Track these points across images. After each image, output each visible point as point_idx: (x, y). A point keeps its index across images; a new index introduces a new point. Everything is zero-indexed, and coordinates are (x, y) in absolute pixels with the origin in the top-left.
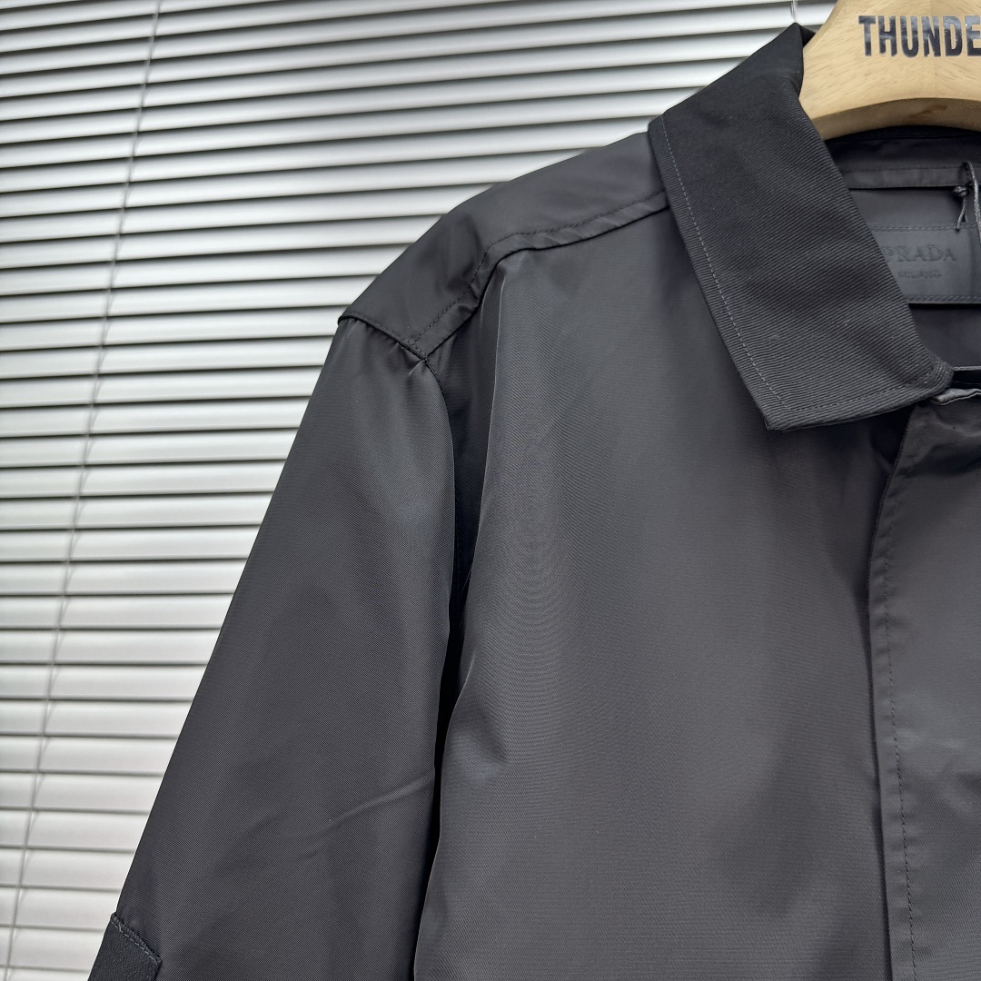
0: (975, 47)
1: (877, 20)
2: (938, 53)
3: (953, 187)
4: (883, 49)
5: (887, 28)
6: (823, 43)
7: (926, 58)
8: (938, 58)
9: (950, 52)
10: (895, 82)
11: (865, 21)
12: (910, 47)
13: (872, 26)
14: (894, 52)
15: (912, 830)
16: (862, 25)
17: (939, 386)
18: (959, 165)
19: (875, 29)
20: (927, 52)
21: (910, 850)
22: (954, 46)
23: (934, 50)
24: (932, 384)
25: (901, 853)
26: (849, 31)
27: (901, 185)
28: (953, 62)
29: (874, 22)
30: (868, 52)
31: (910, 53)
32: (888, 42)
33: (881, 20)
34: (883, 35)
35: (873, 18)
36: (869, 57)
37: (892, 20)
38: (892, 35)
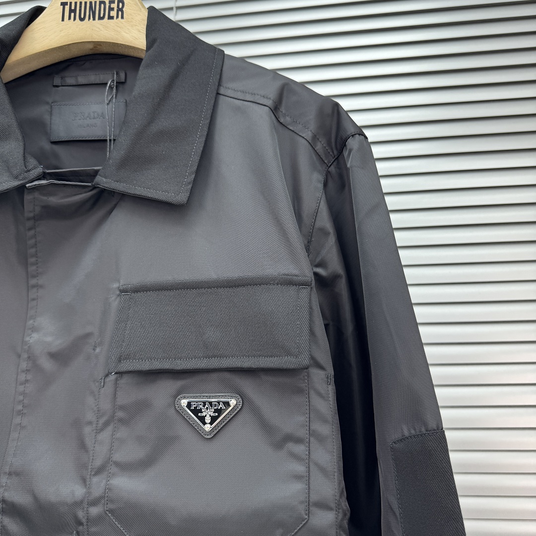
0: (111, 15)
1: (69, 4)
2: (94, 19)
4: (70, 18)
5: (73, 8)
7: (89, 22)
8: (94, 21)
9: (100, 18)
10: (74, 34)
11: (64, 4)
12: (82, 17)
13: (66, 6)
14: (75, 19)
15: (29, 377)
16: (62, 6)
19: (67, 8)
20: (89, 19)
21: (27, 385)
22: (102, 15)
23: (93, 17)
25: (23, 386)
26: (55, 10)
27: (86, 83)
28: (100, 23)
29: (67, 5)
30: (63, 20)
31: (82, 19)
32: (73, 14)
33: (71, 3)
34: (71, 11)
35: (67, 3)
36: (63, 22)
37: (76, 3)
38: (74, 11)
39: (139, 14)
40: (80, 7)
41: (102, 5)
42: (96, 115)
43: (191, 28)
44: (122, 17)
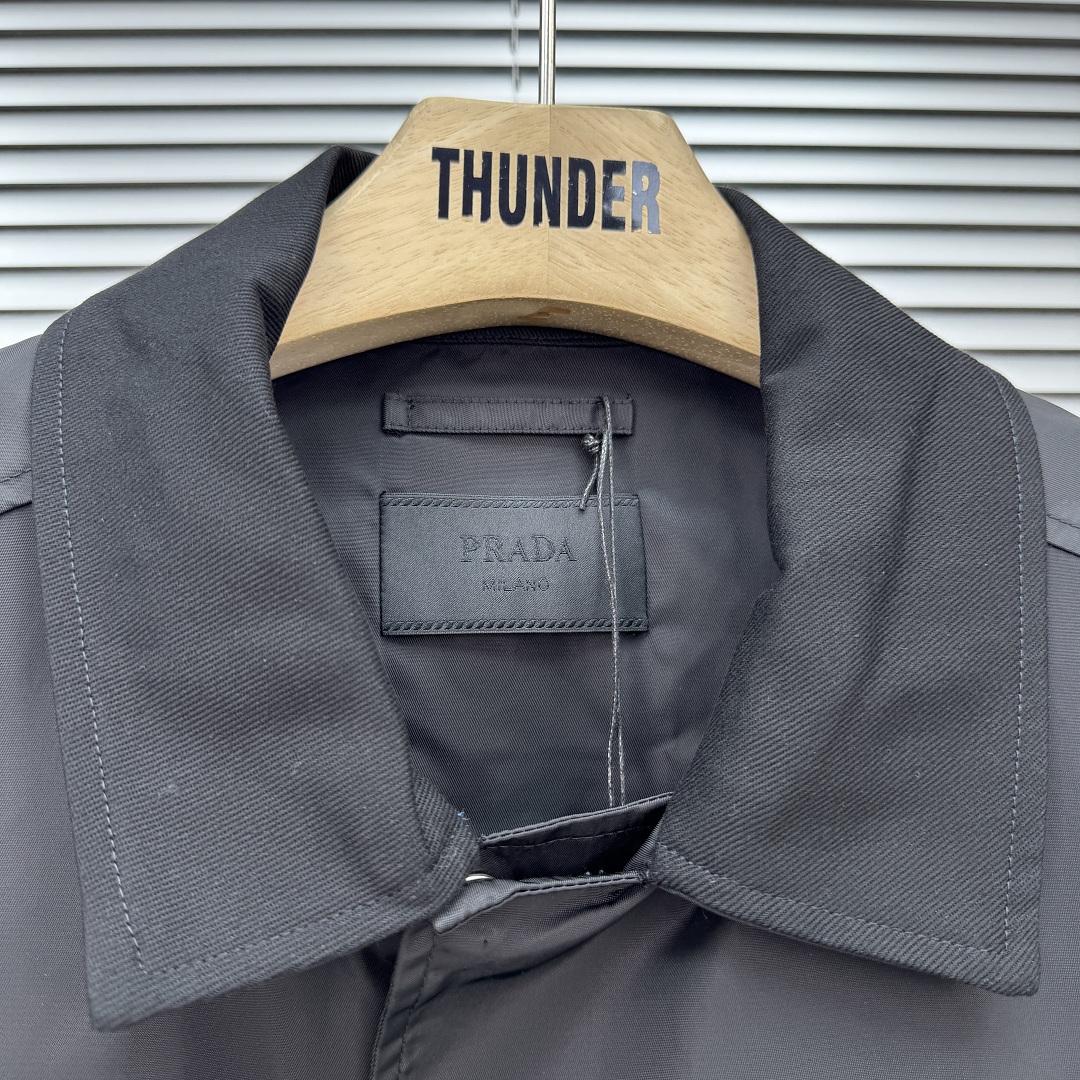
0: (614, 214)
1: (462, 156)
2: (555, 222)
3: (582, 436)
4: (467, 210)
5: (478, 172)
6: (369, 190)
7: (536, 229)
8: (555, 229)
9: (576, 221)
10: (484, 268)
12: (512, 207)
14: (486, 215)
17: (437, 904)
18: (592, 400)
19: (457, 170)
20: (538, 220)
22: (581, 211)
23: (550, 215)
24: (424, 899)
26: (414, 172)
28: (578, 238)
29: (456, 158)
30: (443, 212)
31: (512, 219)
32: (477, 196)
33: (469, 155)
34: (470, 184)
35: (456, 152)
36: (443, 221)
37: (487, 157)
38: (484, 185)
39: (710, 221)
40: (504, 172)
41: (582, 176)
42: (545, 550)
43: (898, 292)
44: (655, 228)
